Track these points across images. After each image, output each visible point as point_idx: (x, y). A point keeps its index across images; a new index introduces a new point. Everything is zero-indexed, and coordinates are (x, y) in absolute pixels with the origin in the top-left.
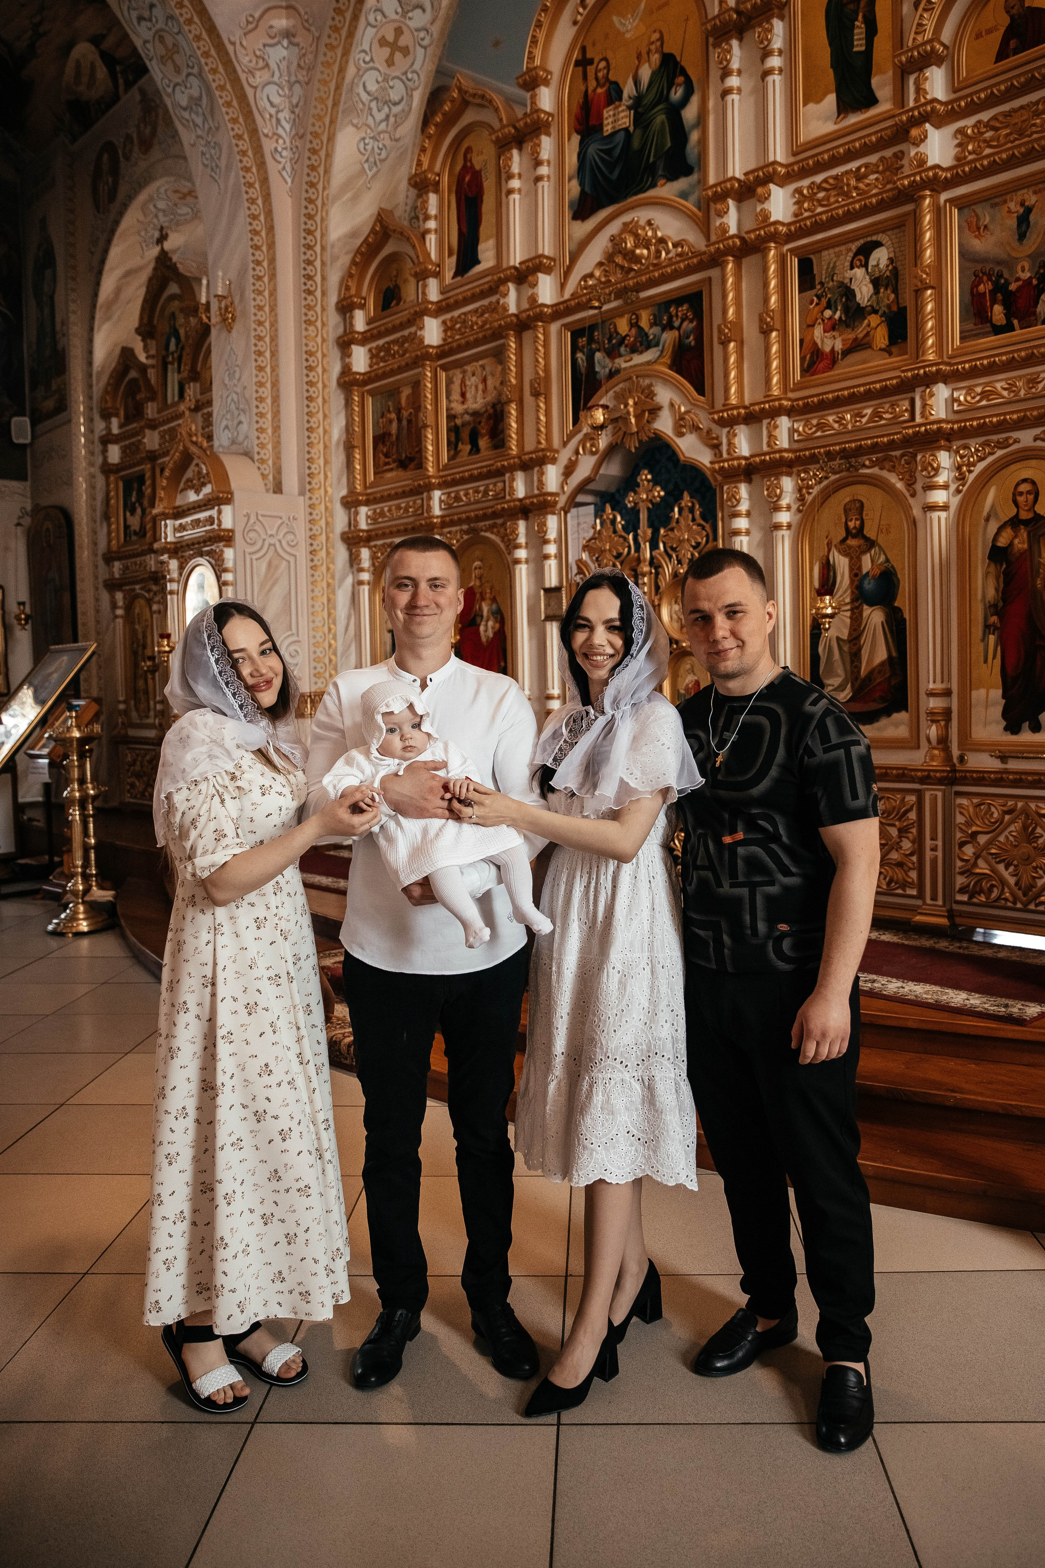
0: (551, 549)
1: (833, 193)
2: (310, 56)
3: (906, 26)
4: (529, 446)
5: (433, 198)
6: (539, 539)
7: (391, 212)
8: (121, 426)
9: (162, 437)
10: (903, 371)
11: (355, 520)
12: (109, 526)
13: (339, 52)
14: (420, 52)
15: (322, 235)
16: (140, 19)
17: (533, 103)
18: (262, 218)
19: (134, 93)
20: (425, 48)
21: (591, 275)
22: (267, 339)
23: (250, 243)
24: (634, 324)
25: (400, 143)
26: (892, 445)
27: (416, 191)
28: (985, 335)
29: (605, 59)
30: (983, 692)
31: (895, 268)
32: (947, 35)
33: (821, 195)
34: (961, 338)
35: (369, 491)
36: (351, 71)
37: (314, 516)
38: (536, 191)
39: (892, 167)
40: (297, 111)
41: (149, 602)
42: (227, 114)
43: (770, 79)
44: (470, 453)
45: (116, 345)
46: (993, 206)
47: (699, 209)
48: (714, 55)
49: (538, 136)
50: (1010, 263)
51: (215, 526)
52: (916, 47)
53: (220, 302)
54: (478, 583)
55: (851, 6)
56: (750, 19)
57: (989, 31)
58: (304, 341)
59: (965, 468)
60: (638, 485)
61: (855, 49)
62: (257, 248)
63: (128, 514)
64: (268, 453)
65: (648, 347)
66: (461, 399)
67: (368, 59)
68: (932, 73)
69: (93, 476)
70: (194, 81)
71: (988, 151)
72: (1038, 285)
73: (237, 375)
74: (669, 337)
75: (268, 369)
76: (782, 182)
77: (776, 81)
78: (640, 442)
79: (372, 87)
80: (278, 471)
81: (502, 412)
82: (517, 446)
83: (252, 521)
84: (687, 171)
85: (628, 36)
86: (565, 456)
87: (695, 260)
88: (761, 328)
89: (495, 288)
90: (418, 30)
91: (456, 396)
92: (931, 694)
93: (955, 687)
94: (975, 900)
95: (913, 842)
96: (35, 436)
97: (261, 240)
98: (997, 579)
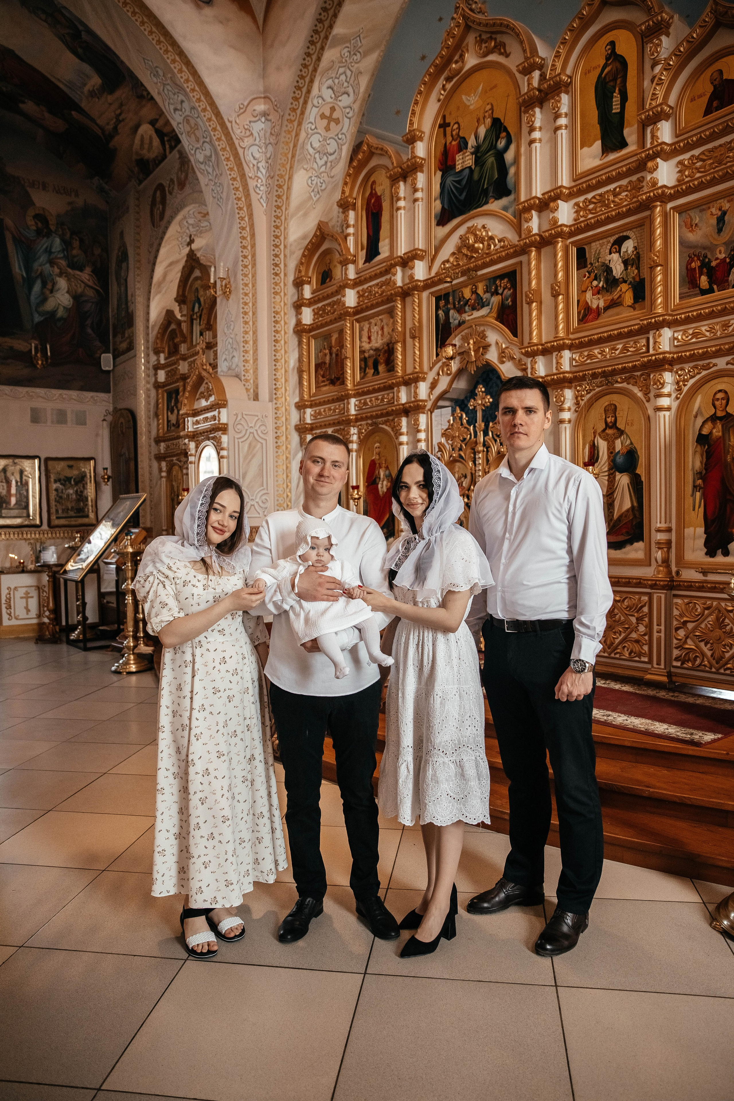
0: (422, 436)
1: (599, 205)
2: (278, 128)
3: (646, 95)
4: (409, 370)
5: (352, 214)
6: (415, 429)
7: (327, 223)
8: (166, 359)
9: (190, 365)
10: (641, 320)
11: (304, 417)
12: (158, 420)
13: (296, 124)
14: (347, 121)
15: (285, 238)
16: (175, 109)
17: (413, 152)
18: (248, 229)
19: (175, 154)
20: (350, 118)
21: (448, 261)
22: (251, 304)
23: (241, 245)
24: (474, 292)
25: (334, 179)
26: (635, 368)
27: (341, 210)
28: (696, 295)
29: (457, 123)
30: (692, 529)
31: (638, 253)
32: (672, 100)
33: (591, 206)
34: (680, 298)
35: (312, 399)
36: (303, 135)
37: (278, 415)
38: (414, 208)
39: (636, 187)
40: (270, 161)
41: (181, 467)
42: (227, 165)
43: (559, 132)
44: (373, 375)
45: (163, 309)
46: (701, 211)
47: (515, 217)
48: (525, 118)
49: (415, 173)
50: (712, 248)
51: (217, 422)
52: (652, 109)
53: (222, 282)
54: (377, 457)
55: (612, 84)
56: (547, 94)
57: (700, 96)
58: (273, 305)
59: (681, 383)
60: (476, 395)
61: (614, 111)
62: (244, 247)
63: (169, 413)
64: (250, 376)
65: (483, 306)
66: (368, 341)
67: (313, 127)
68: (662, 126)
69: (148, 390)
70: (207, 146)
71: (698, 175)
72: (730, 262)
73: (232, 327)
74: (495, 300)
75: (251, 323)
76: (567, 198)
77: (563, 134)
78: (477, 367)
79: (316, 145)
80: (256, 386)
81: (393, 348)
82: (402, 370)
83: (239, 418)
84: (507, 192)
85: (472, 107)
86: (431, 376)
87: (512, 250)
88: (552, 293)
89: (388, 270)
90: (344, 108)
91: (365, 338)
92: (658, 531)
93: (674, 527)
94: (685, 666)
95: (646, 627)
96: (114, 366)
97: (247, 243)
98: (702, 456)
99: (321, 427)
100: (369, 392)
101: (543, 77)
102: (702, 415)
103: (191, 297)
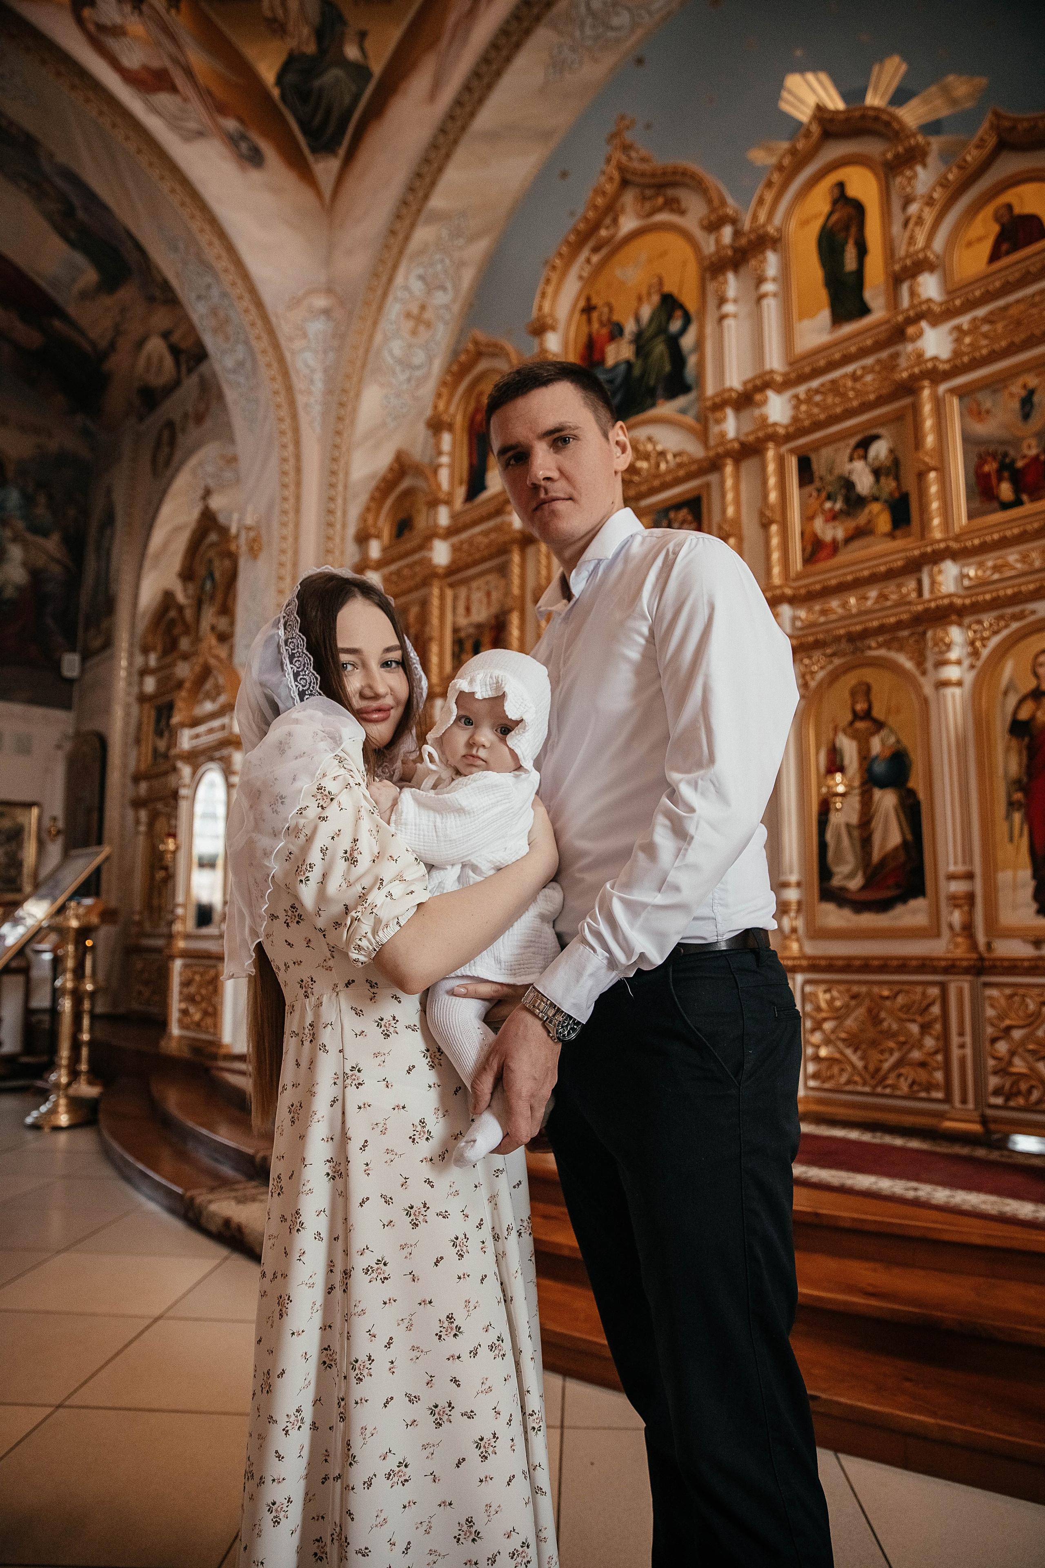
1: (830, 395)
2: (343, 327)
3: (897, 243)
5: (446, 437)
7: (409, 453)
8: (159, 659)
10: (910, 552)
12: (139, 749)
13: (369, 323)
14: (441, 327)
15: (345, 476)
16: (199, 297)
17: (541, 344)
18: (292, 461)
19: (194, 379)
20: (445, 324)
23: (279, 482)
25: (421, 400)
26: (899, 625)
27: (430, 435)
28: (994, 511)
29: (608, 304)
30: (1009, 873)
31: (895, 458)
33: (818, 398)
34: (968, 517)
36: (379, 338)
39: (890, 366)
40: (329, 371)
41: (167, 816)
42: (267, 373)
43: (765, 303)
45: (159, 590)
46: (995, 391)
47: (698, 421)
48: (711, 287)
50: (1016, 442)
51: (226, 733)
52: (909, 257)
53: (249, 532)
56: (745, 253)
57: (980, 239)
59: (978, 643)
61: (847, 269)
62: (285, 486)
63: (157, 738)
66: (466, 613)
67: (394, 329)
68: (925, 280)
69: (129, 705)
70: (240, 348)
71: (985, 342)
76: (780, 388)
77: (771, 307)
79: (397, 352)
81: (505, 622)
84: (684, 389)
85: (629, 282)
87: (694, 468)
88: (761, 522)
89: (500, 511)
90: (439, 307)
91: (461, 610)
92: (952, 877)
93: (978, 870)
94: (1012, 1104)
96: (83, 671)
97: (290, 479)
98: (1020, 753)
101: (737, 234)
102: (1016, 691)
103: (201, 571)
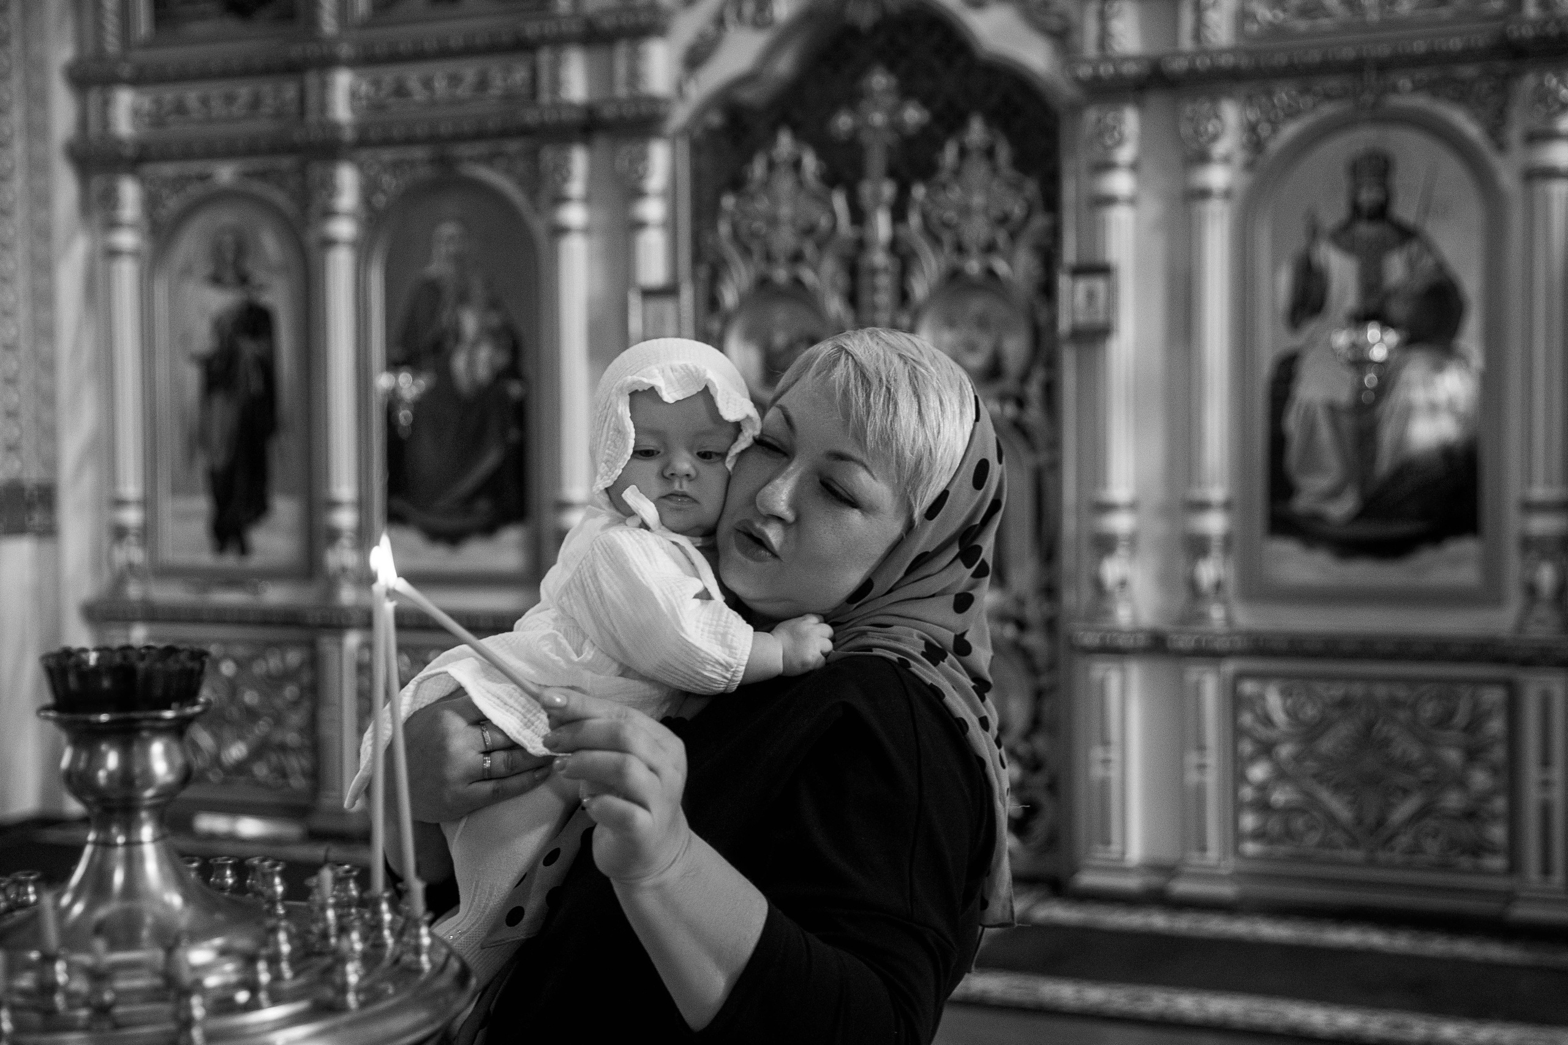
0: (652, 210)
6: (621, 188)
26: (1465, 55)
35: (140, 56)
60: (859, 98)
78: (884, 12)
86: (688, 26)
92: (1529, 507)
95: (1494, 770)
99: (187, 154)
100: (418, 56)
